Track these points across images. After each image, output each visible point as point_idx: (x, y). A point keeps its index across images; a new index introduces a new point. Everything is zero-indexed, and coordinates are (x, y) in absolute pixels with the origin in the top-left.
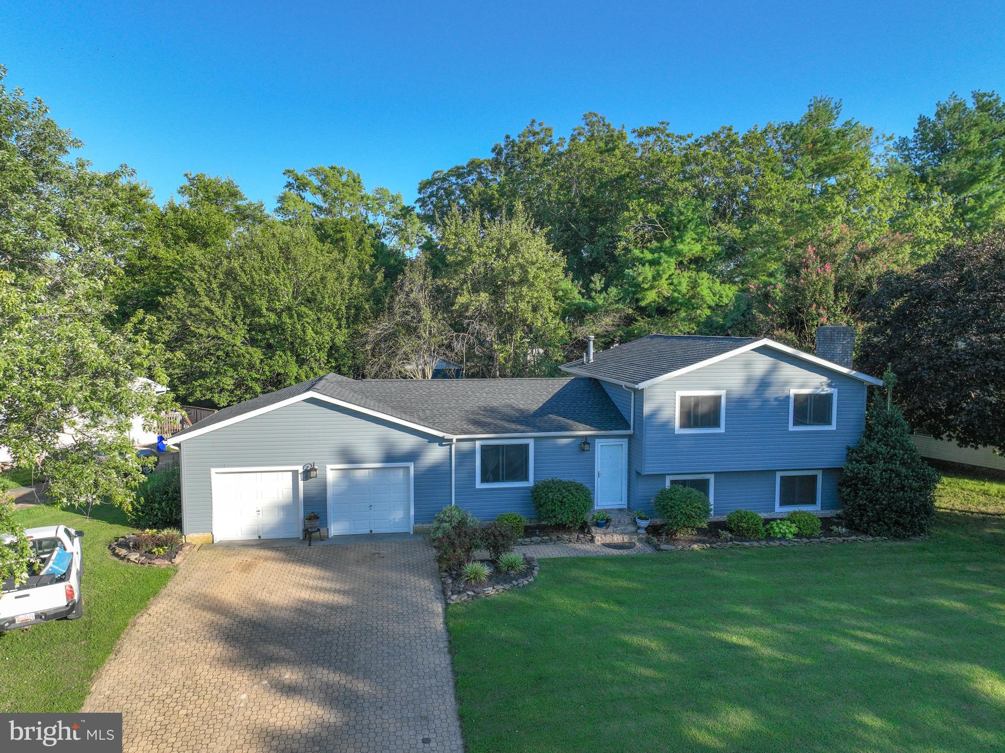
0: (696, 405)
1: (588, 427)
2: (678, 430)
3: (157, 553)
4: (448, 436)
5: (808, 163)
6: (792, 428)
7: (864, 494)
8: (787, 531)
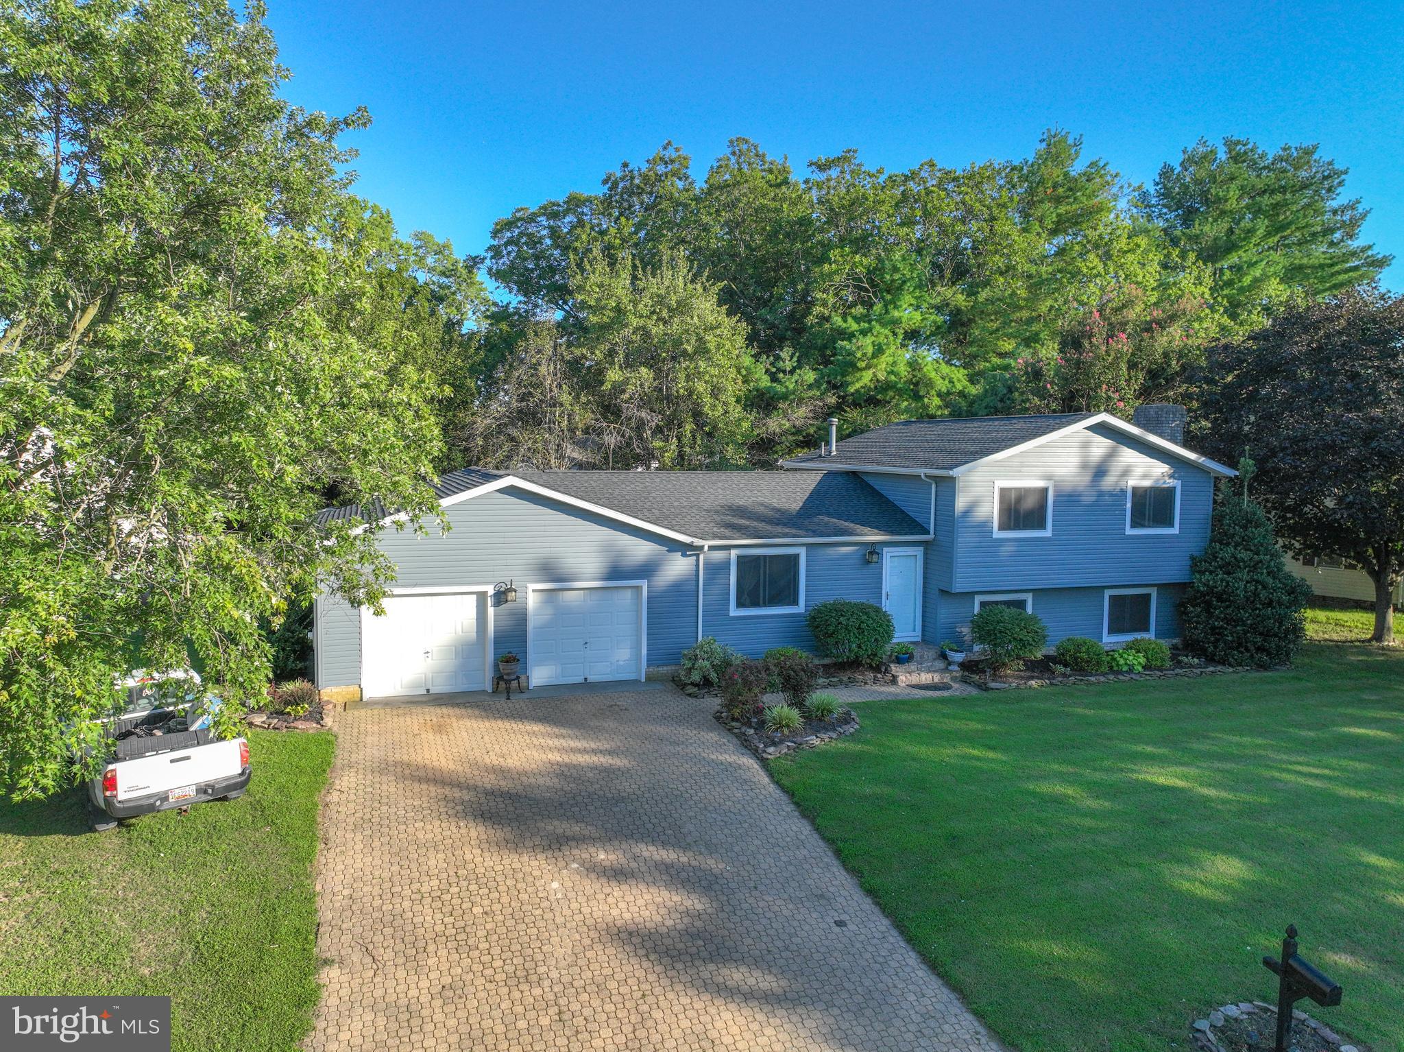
0: (1019, 500)
1: (876, 531)
2: (997, 534)
3: (293, 713)
4: (698, 542)
5: (1050, 212)
6: (1129, 531)
7: (1222, 612)
8: (1135, 662)
